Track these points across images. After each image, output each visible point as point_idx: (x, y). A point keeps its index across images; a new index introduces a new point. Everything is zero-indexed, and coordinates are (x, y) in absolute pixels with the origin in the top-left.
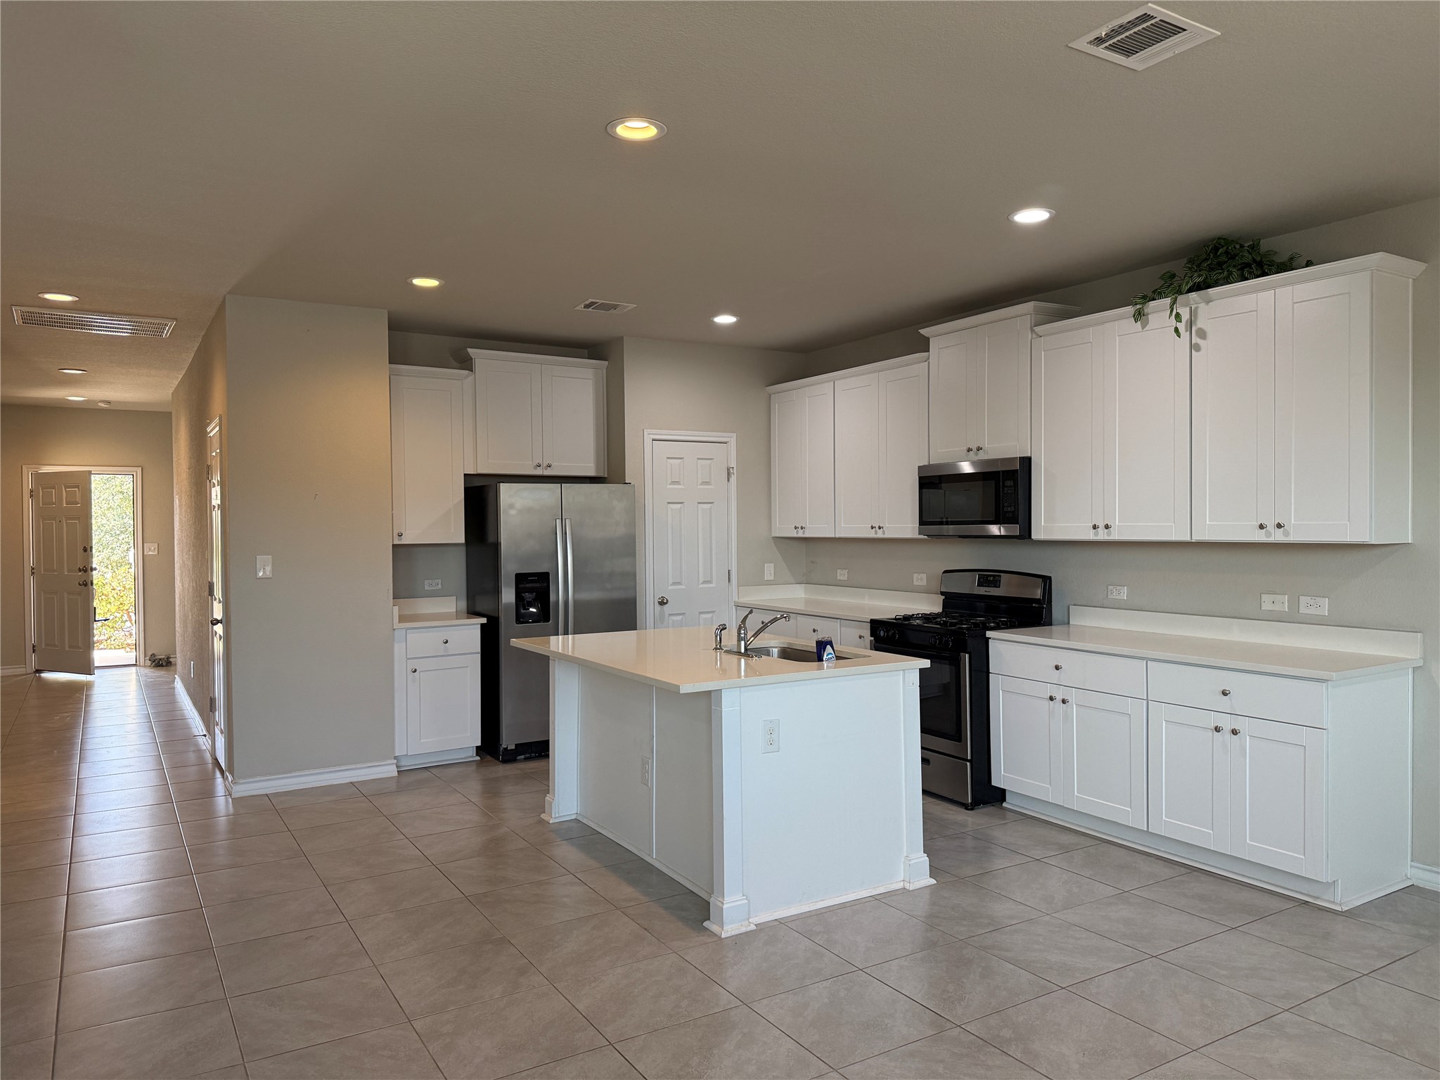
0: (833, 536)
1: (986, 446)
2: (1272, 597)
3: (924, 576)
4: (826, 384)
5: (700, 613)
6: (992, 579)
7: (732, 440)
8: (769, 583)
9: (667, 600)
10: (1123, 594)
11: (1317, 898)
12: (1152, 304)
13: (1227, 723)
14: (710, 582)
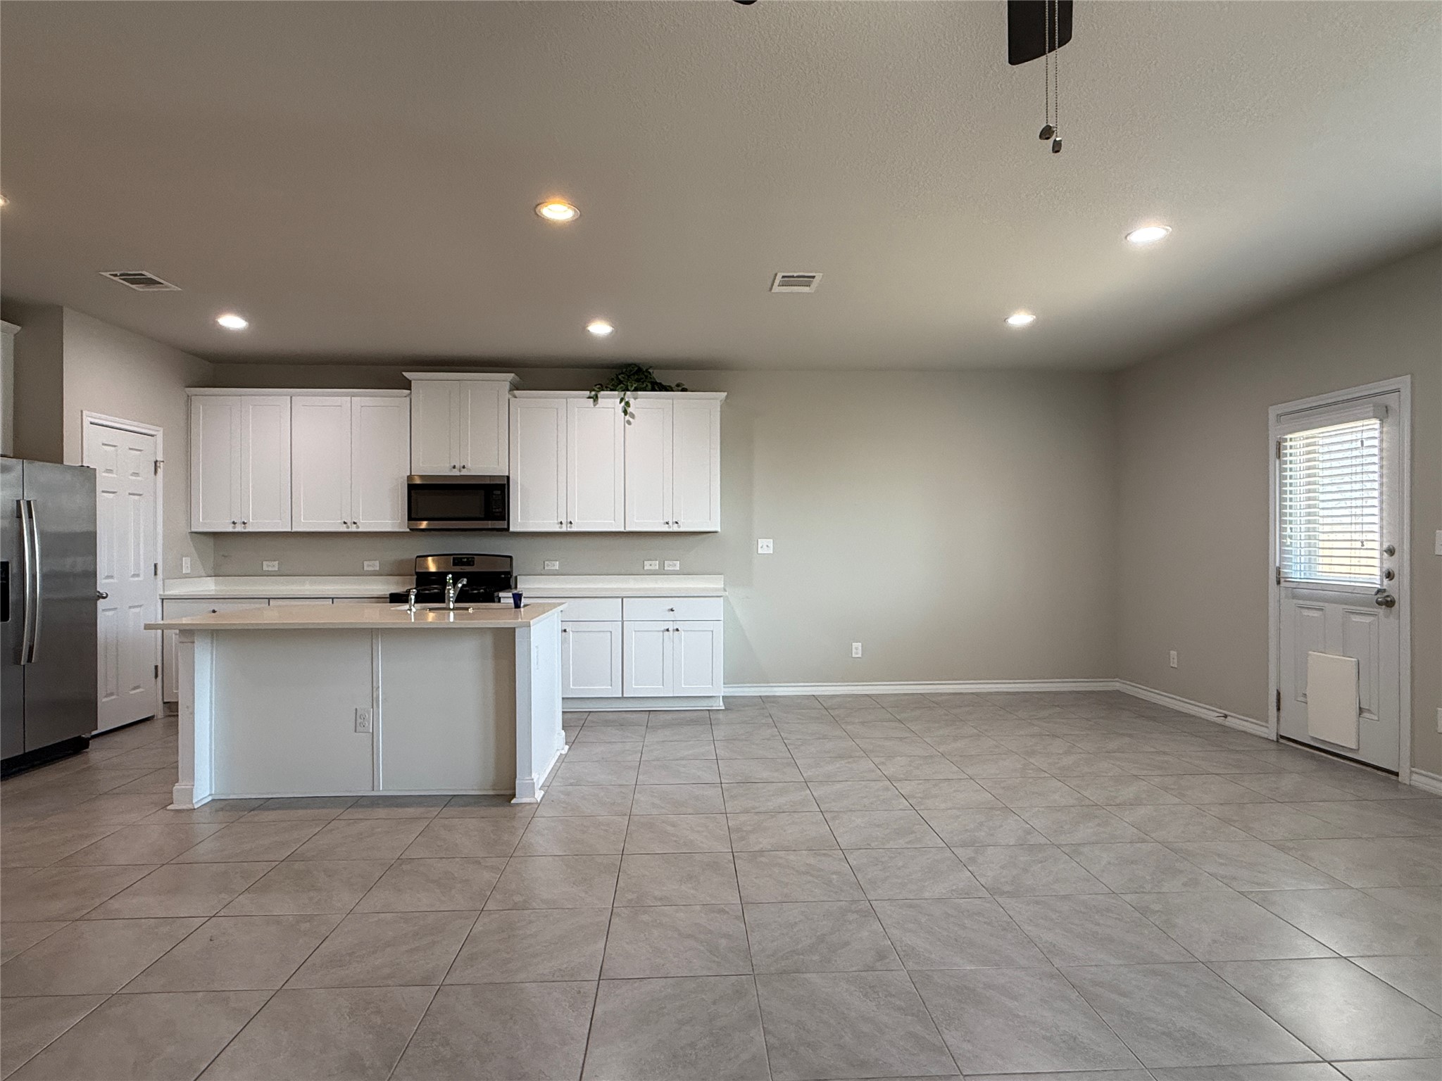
0: (290, 530)
1: (469, 465)
2: (650, 562)
3: (377, 563)
4: (285, 397)
5: (130, 607)
6: (465, 560)
7: (160, 435)
8: (187, 576)
9: (107, 594)
10: (556, 565)
11: (712, 706)
12: (602, 393)
13: (671, 626)
14: (138, 575)
